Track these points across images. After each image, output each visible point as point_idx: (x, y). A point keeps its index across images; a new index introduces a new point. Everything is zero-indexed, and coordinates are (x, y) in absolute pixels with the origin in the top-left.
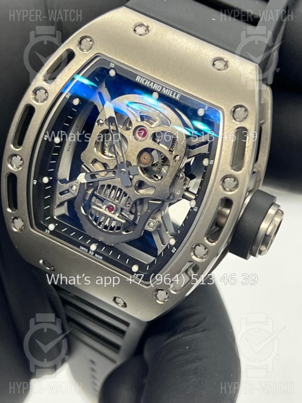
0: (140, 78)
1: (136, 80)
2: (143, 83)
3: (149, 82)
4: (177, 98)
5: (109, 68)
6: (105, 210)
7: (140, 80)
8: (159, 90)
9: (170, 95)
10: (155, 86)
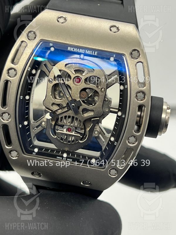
0: (70, 48)
1: (68, 50)
2: (72, 50)
3: (76, 49)
4: (95, 54)
5: (50, 47)
6: (66, 131)
7: (70, 49)
8: (84, 52)
9: (91, 54)
10: (80, 50)
